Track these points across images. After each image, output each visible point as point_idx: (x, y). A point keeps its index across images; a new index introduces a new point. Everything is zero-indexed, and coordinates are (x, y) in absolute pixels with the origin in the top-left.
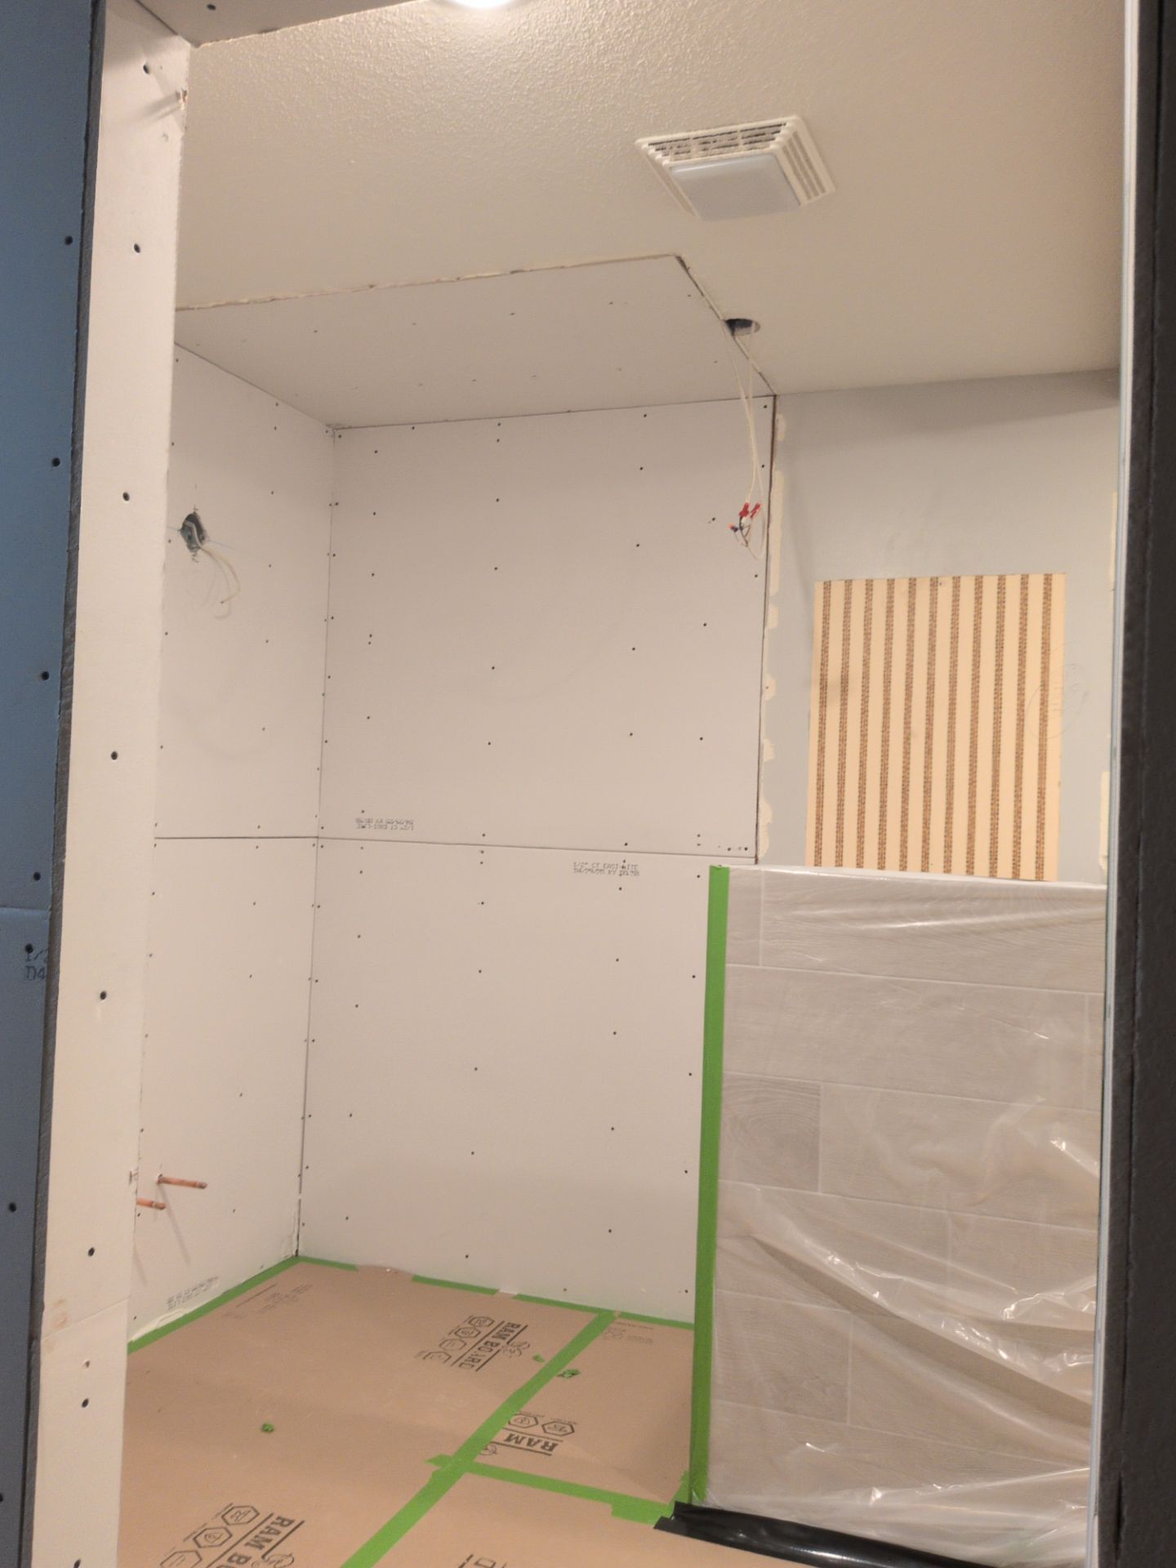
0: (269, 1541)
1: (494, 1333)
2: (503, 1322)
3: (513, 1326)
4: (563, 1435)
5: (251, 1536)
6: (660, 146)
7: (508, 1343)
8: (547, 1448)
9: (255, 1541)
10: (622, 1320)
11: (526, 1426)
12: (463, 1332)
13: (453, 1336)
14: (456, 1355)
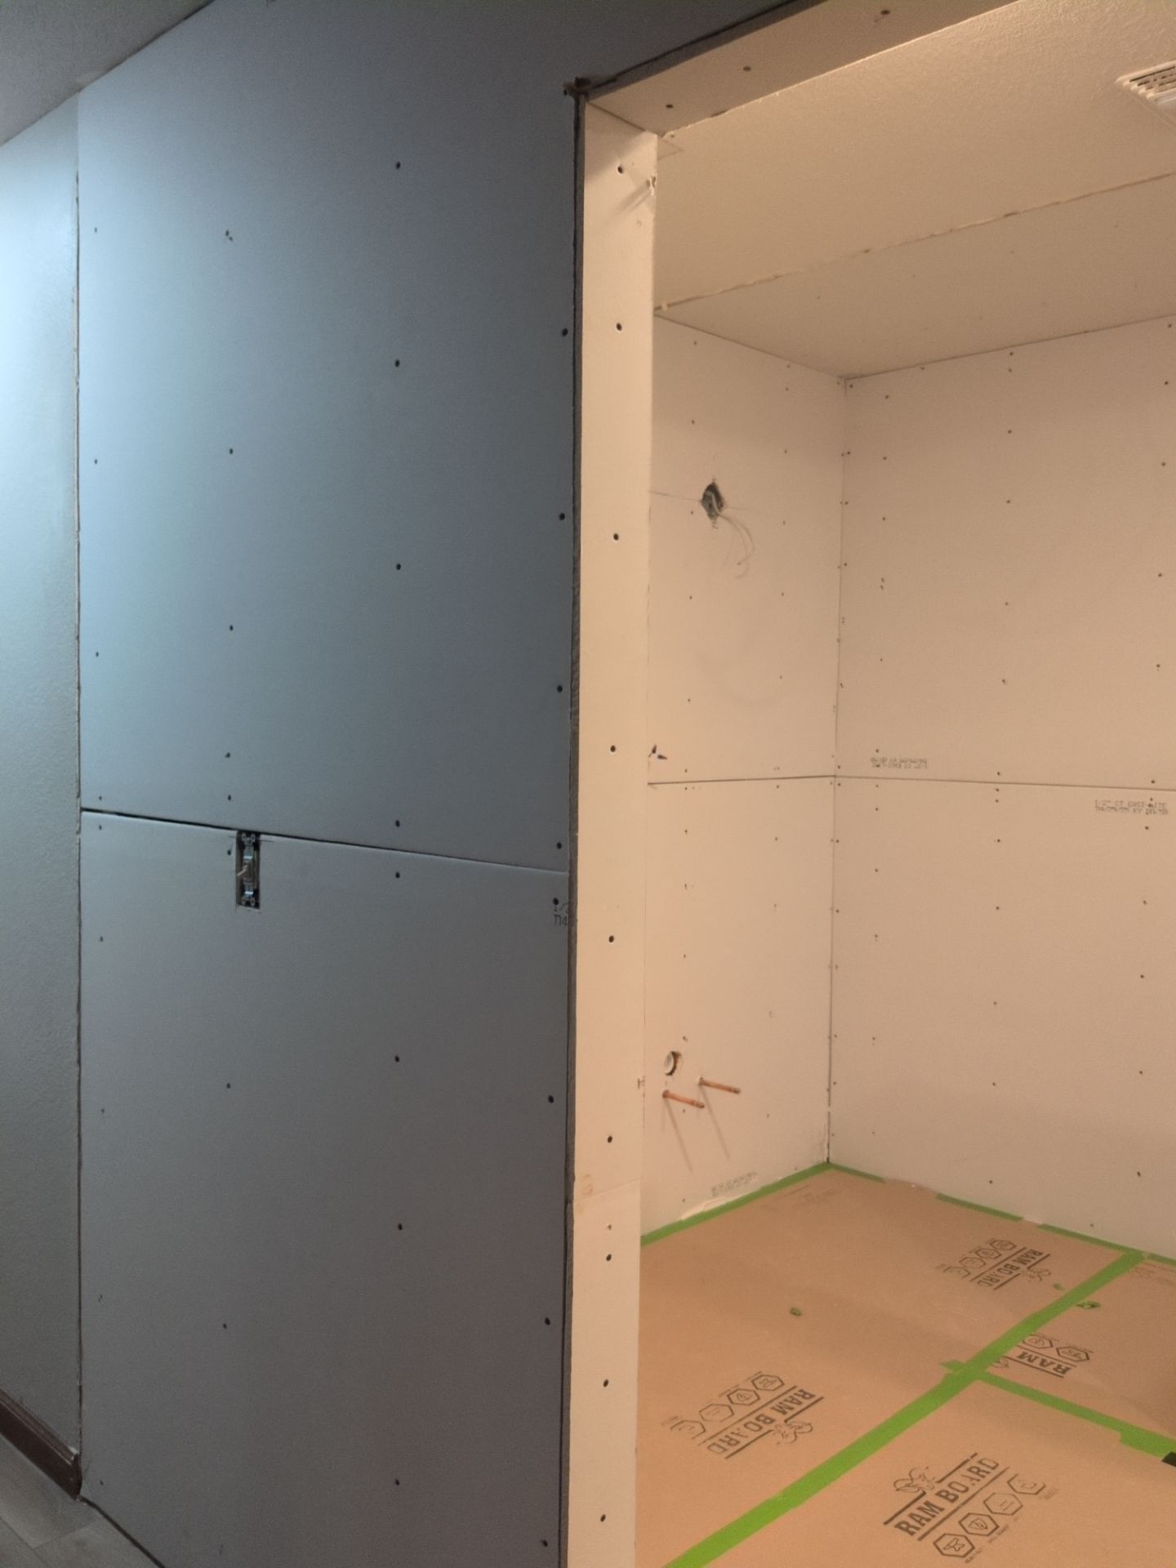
0: (791, 1409)
1: (1015, 1258)
2: (1024, 1248)
3: (1035, 1253)
4: (1078, 1361)
5: (776, 1402)
6: (1142, 80)
7: (1029, 1268)
8: (1060, 1370)
9: (781, 1407)
10: (1151, 1262)
11: (1040, 1346)
12: (983, 1253)
13: (974, 1255)
14: (975, 1273)
